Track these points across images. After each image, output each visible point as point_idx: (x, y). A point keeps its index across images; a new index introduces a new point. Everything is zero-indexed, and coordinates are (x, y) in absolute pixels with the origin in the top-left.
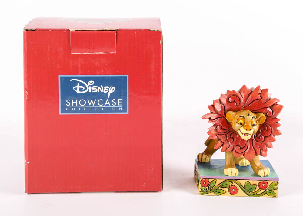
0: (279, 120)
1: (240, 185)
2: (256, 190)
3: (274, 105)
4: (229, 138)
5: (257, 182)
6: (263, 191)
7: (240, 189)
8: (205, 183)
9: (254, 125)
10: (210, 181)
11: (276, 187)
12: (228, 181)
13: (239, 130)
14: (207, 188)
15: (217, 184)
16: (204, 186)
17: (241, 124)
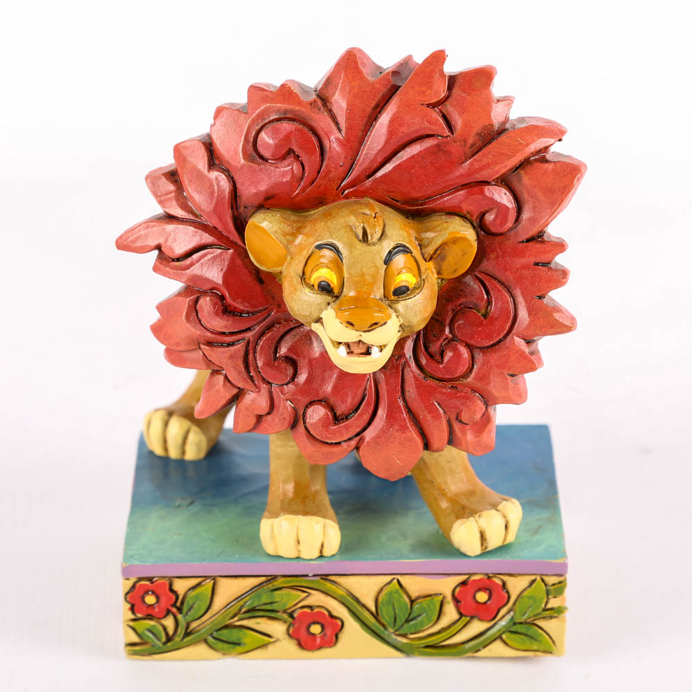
0: (560, 246)
1: (353, 603)
2: (444, 622)
3: (525, 164)
4: (267, 364)
5: (446, 586)
6: (477, 627)
7: (351, 625)
8: (151, 599)
9: (401, 292)
10: (181, 586)
11: (553, 603)
12: (278, 583)
13: (319, 320)
14: (169, 622)
15: (219, 602)
16: (149, 617)
17: (325, 288)
